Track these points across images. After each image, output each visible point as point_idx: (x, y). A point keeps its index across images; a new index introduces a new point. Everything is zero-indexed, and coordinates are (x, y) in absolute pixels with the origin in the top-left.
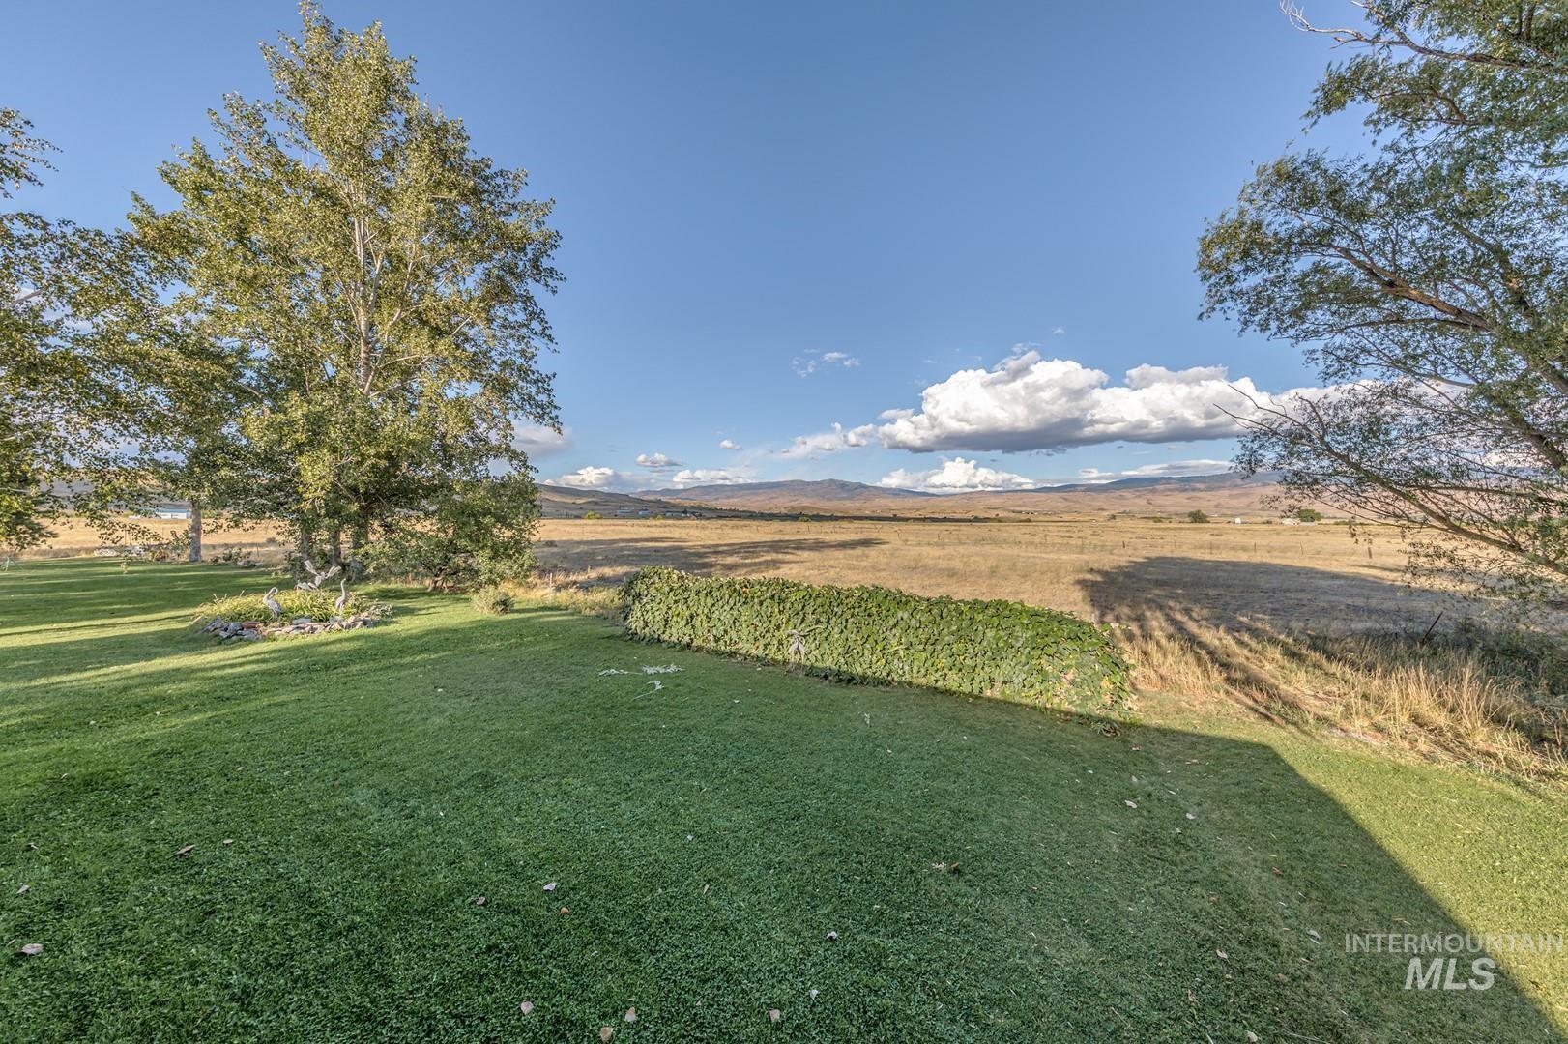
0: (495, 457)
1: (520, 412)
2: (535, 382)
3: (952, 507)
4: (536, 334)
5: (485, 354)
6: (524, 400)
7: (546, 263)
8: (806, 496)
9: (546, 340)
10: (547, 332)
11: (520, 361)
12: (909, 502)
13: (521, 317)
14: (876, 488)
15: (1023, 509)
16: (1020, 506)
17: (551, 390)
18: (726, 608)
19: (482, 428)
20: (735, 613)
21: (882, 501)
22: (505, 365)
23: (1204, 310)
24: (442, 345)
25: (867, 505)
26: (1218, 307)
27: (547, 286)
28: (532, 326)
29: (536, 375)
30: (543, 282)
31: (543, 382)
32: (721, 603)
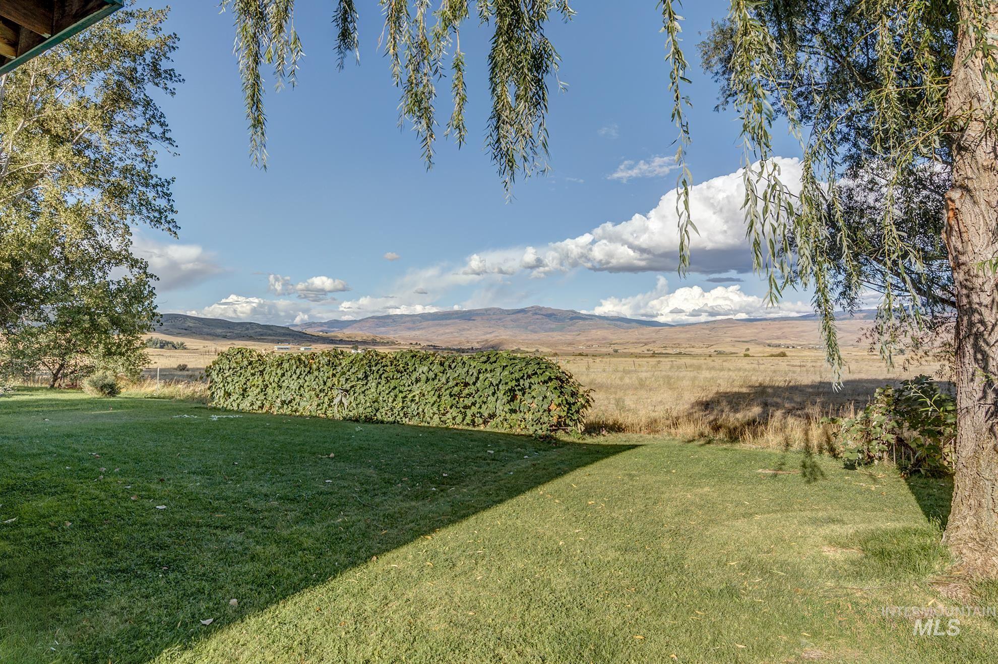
0: (116, 264)
1: (138, 217)
2: (154, 186)
3: (689, 340)
4: (156, 137)
5: (106, 161)
6: (142, 205)
7: (164, 65)
8: (505, 327)
9: (166, 144)
10: (167, 135)
11: (140, 166)
12: (635, 334)
13: (140, 122)
14: (592, 317)
15: (782, 342)
16: (778, 338)
17: (169, 195)
18: (294, 377)
19: (102, 236)
20: (301, 381)
21: (599, 333)
22: (125, 171)
23: (719, 102)
24: (60, 152)
25: (581, 338)
26: (730, 99)
27: (166, 89)
28: (151, 130)
29: (155, 179)
30: (162, 85)
31: (163, 188)
32: (289, 374)
